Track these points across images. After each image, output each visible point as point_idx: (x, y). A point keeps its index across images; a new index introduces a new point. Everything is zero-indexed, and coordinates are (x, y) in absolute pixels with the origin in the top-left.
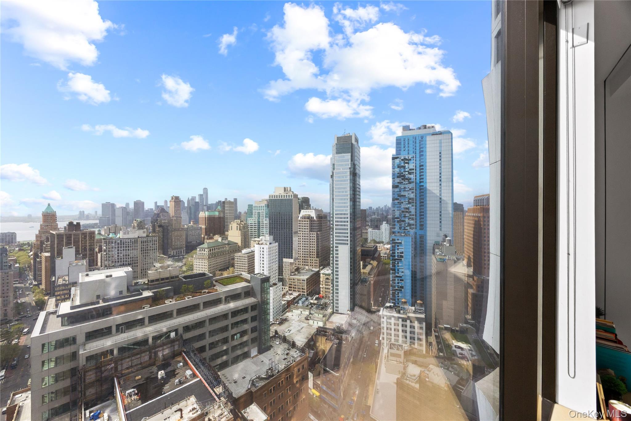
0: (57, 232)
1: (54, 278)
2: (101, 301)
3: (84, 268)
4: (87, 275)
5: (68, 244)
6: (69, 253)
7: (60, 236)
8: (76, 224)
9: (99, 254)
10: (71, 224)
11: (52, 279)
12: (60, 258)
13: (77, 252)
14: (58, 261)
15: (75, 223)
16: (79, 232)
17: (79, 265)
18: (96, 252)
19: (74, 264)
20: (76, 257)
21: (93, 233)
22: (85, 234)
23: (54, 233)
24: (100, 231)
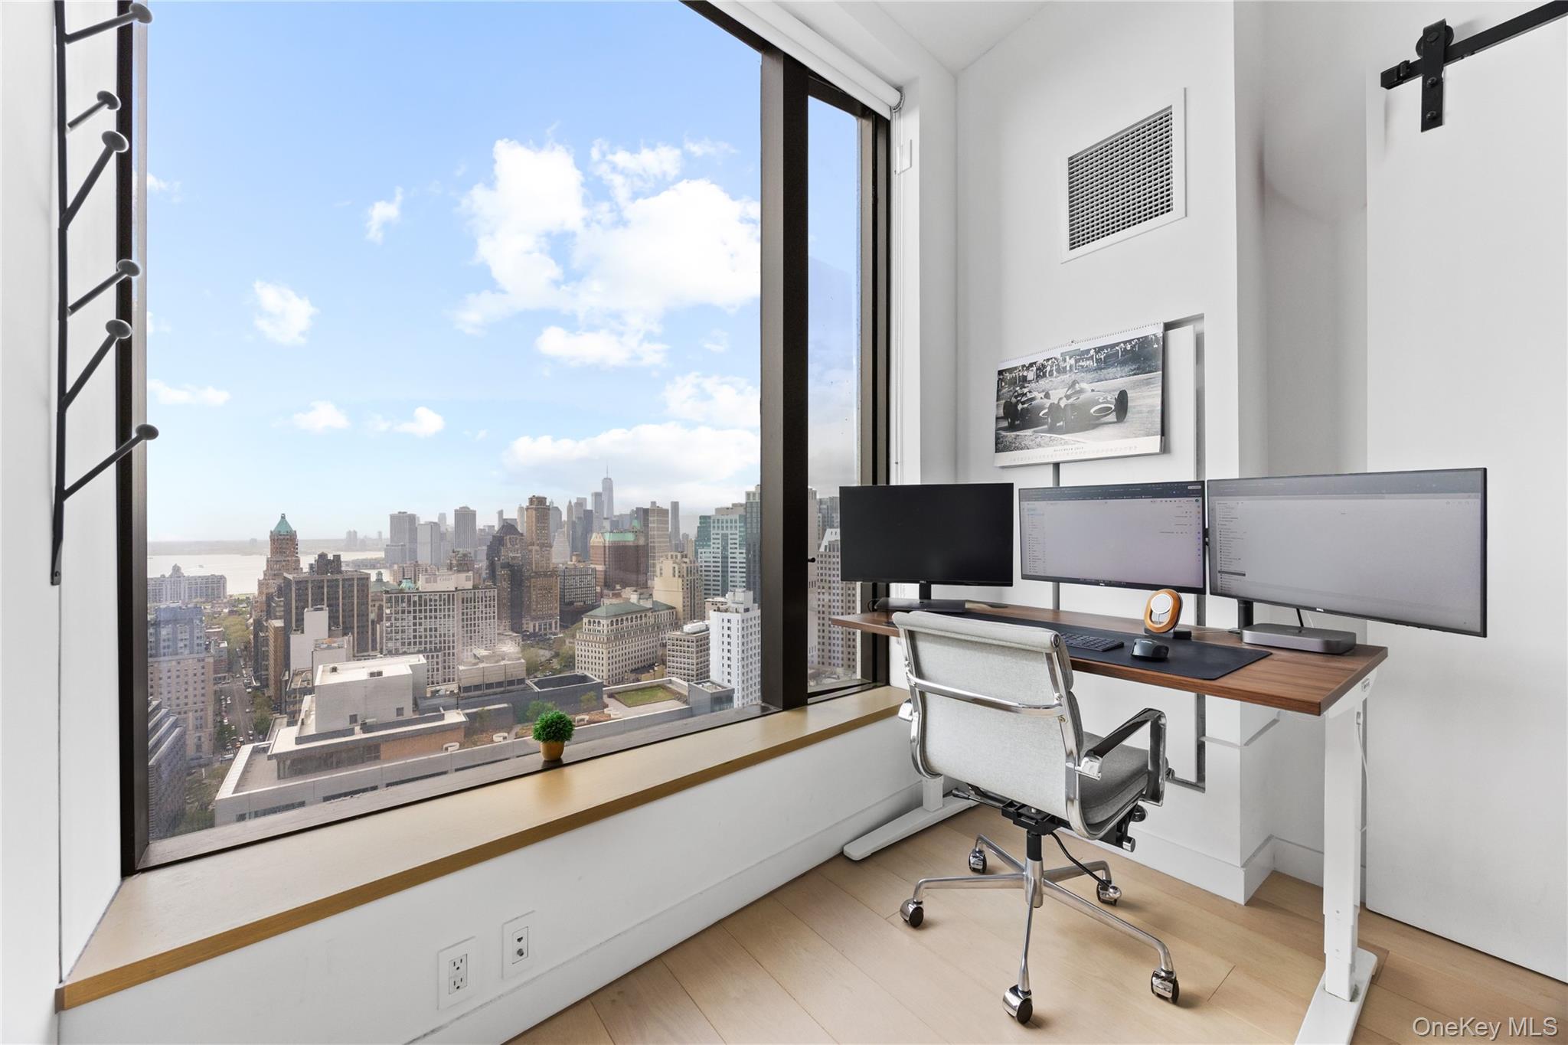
0: (295, 575)
1: (287, 673)
2: (357, 729)
3: (343, 652)
4: (334, 670)
5: (317, 601)
6: (317, 620)
7: (301, 584)
8: (332, 558)
9: (378, 626)
10: (322, 556)
11: (284, 675)
12: (299, 632)
13: (333, 619)
14: (295, 639)
15: (330, 557)
16: (339, 577)
17: (334, 648)
18: (373, 622)
19: (325, 646)
20: (330, 629)
21: (367, 578)
22: (349, 581)
23: (290, 577)
24: (382, 574)
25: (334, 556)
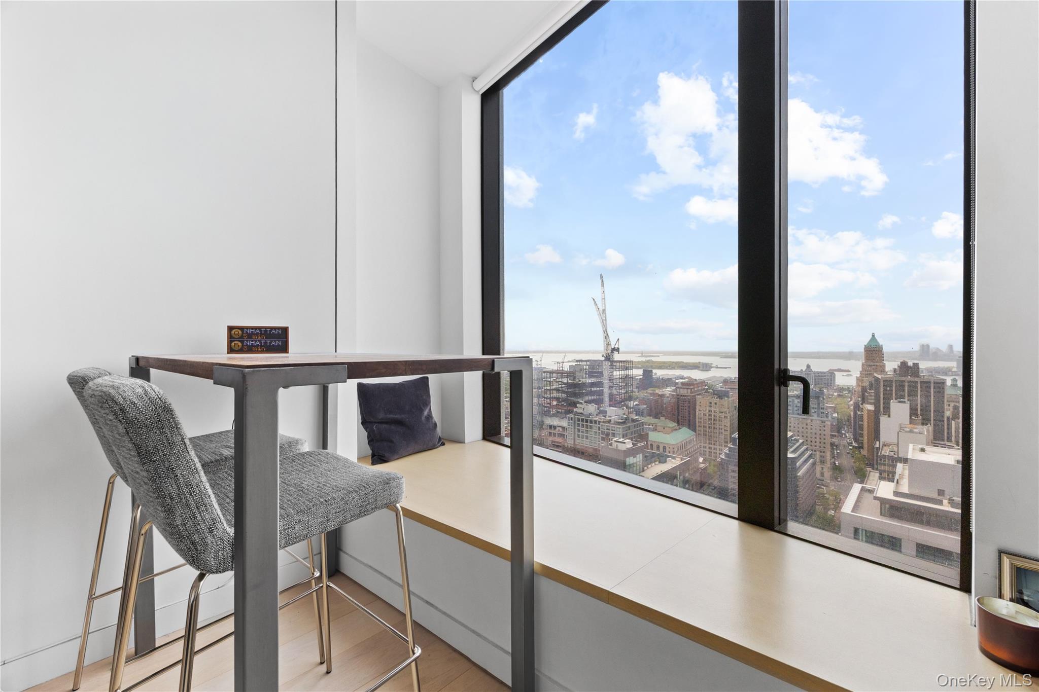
0: (883, 376)
1: (878, 443)
2: (945, 502)
3: (923, 438)
4: (923, 450)
5: (900, 398)
6: (900, 411)
7: (888, 383)
8: (912, 365)
9: (953, 422)
10: (904, 364)
11: (875, 444)
12: (887, 416)
13: (913, 412)
14: (883, 420)
15: (910, 364)
16: (916, 379)
17: (916, 433)
18: (948, 418)
19: (908, 430)
20: (910, 418)
21: (943, 383)
22: (926, 384)
23: (879, 376)
24: (956, 380)
25: (914, 364)
